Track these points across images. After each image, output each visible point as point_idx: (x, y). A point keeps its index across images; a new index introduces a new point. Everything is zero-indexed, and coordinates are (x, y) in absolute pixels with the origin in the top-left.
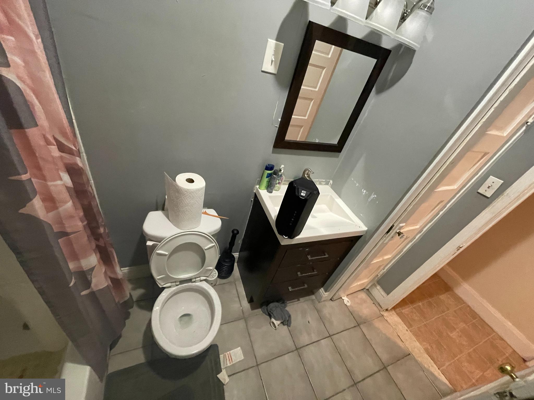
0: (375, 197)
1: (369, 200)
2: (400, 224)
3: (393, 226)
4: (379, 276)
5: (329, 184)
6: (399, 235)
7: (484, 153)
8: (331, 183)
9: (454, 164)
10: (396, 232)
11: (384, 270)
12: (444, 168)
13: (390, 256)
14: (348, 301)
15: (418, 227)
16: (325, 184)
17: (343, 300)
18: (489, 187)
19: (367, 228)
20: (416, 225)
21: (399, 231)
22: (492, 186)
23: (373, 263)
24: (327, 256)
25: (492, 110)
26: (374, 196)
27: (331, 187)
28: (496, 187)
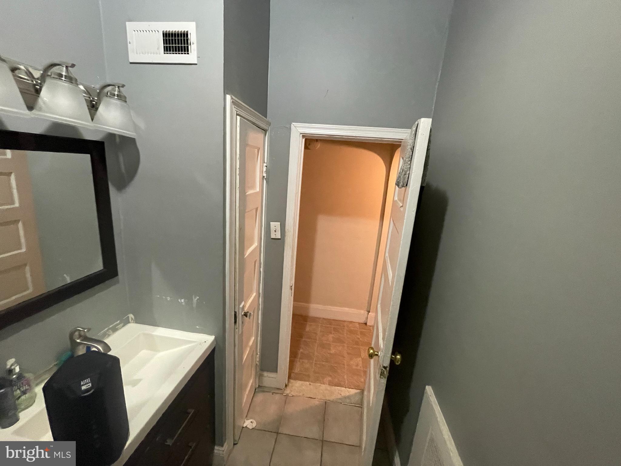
0: (198, 299)
1: (194, 305)
2: (240, 305)
3: (235, 312)
4: (258, 364)
5: (130, 320)
6: (246, 317)
7: (255, 209)
8: (132, 318)
9: (242, 229)
10: (242, 315)
11: (258, 355)
12: (238, 235)
13: (254, 338)
14: (251, 422)
15: (254, 294)
16: (123, 326)
17: (246, 427)
18: (275, 231)
19: (213, 336)
20: (252, 294)
21: (244, 312)
22: (276, 229)
23: (245, 361)
24: (192, 411)
25: (238, 177)
26: (196, 299)
27: (136, 323)
28: (279, 228)
